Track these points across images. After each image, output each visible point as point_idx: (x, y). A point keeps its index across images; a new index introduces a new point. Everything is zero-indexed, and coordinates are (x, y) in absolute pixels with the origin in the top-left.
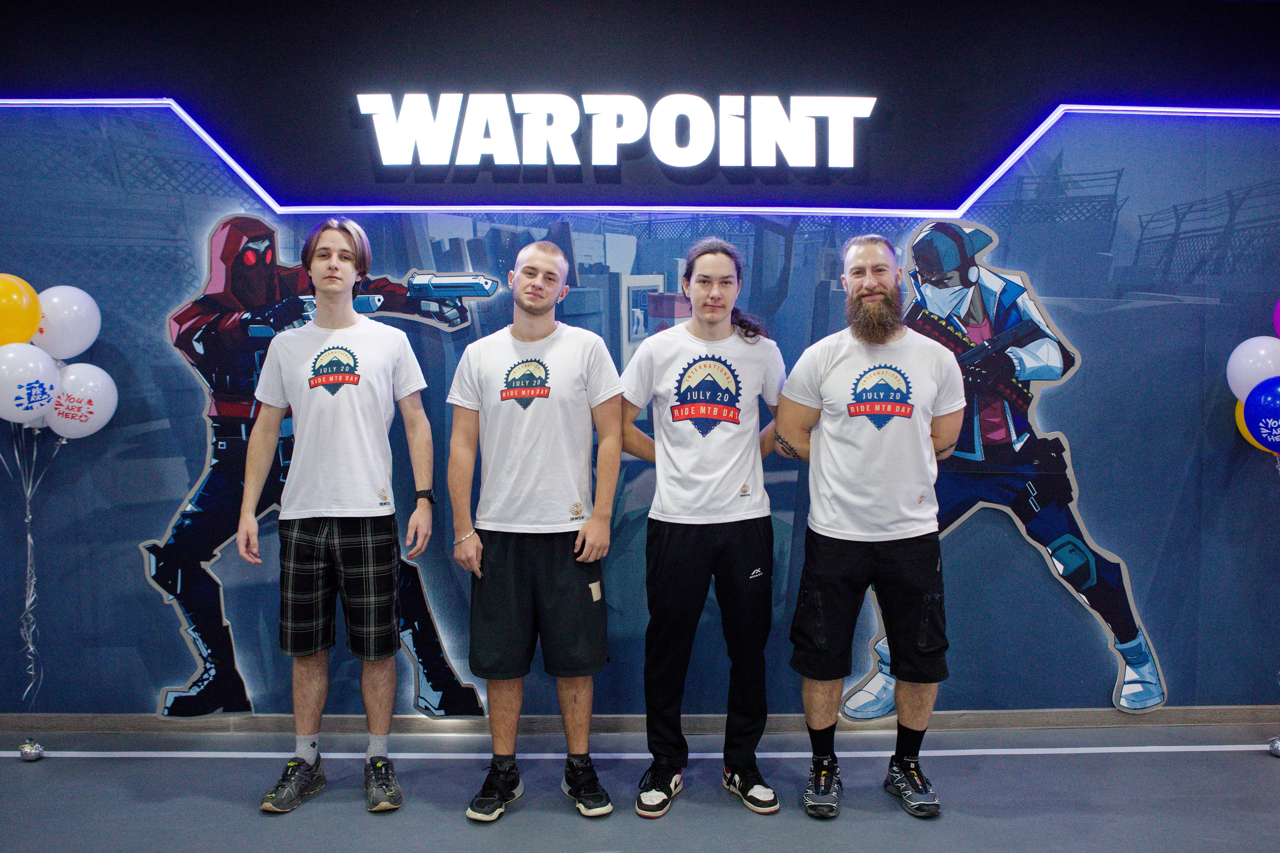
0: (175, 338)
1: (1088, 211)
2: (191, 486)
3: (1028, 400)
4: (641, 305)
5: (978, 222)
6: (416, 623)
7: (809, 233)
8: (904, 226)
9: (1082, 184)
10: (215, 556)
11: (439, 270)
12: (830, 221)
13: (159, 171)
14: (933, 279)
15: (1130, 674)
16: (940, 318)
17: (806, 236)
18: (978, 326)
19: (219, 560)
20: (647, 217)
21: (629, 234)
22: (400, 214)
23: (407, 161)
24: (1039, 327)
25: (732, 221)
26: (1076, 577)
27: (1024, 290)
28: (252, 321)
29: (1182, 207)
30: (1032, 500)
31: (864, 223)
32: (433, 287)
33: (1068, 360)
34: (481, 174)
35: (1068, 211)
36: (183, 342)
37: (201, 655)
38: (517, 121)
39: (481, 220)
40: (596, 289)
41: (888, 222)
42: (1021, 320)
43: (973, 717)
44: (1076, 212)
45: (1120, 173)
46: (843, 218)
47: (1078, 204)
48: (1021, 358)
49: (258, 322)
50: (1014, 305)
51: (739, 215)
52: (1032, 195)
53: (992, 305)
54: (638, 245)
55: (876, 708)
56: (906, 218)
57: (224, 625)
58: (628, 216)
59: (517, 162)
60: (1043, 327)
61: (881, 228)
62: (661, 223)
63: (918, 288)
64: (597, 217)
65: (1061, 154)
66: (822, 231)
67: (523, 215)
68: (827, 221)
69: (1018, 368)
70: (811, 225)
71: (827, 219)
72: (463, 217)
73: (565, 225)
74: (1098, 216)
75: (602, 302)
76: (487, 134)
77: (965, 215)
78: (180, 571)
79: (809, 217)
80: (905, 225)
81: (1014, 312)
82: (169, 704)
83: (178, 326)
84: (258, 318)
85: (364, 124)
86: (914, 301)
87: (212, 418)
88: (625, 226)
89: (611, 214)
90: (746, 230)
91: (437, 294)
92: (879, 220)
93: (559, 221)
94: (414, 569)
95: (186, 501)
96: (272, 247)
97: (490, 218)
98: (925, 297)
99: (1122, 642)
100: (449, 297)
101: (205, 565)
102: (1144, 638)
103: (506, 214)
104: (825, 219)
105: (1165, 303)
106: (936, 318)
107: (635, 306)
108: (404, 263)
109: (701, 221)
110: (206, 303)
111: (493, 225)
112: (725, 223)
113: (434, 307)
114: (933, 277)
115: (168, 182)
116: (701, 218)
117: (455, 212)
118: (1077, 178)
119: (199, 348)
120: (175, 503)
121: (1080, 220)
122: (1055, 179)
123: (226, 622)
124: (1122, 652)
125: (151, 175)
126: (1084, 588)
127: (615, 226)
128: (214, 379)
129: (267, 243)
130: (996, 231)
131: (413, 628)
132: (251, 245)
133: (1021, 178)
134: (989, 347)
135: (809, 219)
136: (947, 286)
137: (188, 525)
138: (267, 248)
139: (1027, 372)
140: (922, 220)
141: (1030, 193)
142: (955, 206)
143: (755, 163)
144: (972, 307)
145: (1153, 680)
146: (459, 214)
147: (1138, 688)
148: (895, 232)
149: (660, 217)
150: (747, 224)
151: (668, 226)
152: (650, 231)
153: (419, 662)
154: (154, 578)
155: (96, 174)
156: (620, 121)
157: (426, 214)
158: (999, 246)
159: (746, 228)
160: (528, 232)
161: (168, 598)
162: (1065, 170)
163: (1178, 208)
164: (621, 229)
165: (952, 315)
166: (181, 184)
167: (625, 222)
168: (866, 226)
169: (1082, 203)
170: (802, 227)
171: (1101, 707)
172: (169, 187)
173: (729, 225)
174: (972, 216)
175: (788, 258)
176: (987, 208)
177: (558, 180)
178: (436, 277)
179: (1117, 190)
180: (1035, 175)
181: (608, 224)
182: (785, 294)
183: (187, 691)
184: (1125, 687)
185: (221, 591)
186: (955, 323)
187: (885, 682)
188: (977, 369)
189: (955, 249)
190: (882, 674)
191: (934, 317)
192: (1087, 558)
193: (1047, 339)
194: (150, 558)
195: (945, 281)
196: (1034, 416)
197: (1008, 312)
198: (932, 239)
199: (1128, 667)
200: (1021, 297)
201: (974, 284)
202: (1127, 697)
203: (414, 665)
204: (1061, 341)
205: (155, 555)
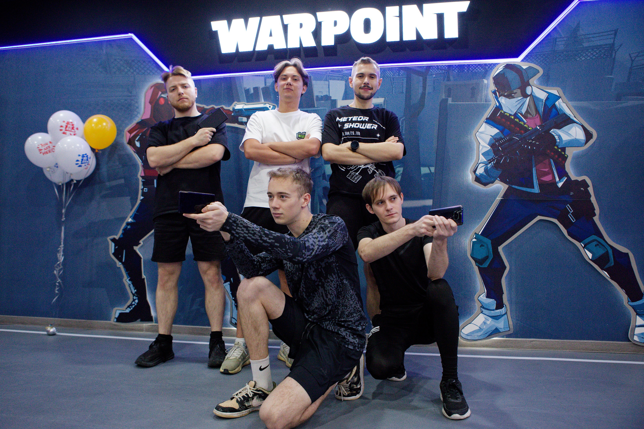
0: (128, 140)
1: (597, 53)
3: (565, 158)
5: (531, 63)
6: (232, 279)
7: (436, 74)
8: (488, 68)
9: (592, 39)
10: (140, 243)
11: (247, 102)
12: (447, 68)
13: (126, 66)
14: (505, 94)
15: (640, 321)
16: (510, 115)
17: (434, 76)
18: (533, 118)
19: (142, 246)
21: (341, 80)
22: (230, 77)
23: (234, 51)
24: (570, 117)
25: (394, 70)
26: (600, 261)
27: (559, 97)
30: (570, 215)
31: (466, 68)
32: (245, 110)
33: (588, 136)
34: (269, 56)
35: (584, 54)
37: (132, 292)
38: (285, 27)
39: (268, 78)
40: (323, 108)
41: (479, 67)
42: (559, 114)
43: (538, 343)
44: (589, 54)
45: (616, 31)
46: (454, 66)
47: (591, 50)
48: (560, 135)
50: (554, 106)
51: (398, 68)
52: (562, 48)
53: (540, 106)
55: (479, 334)
56: (489, 64)
57: (143, 278)
58: (341, 72)
59: (286, 47)
60: (572, 117)
61: (475, 70)
63: (497, 99)
64: (325, 73)
65: (579, 24)
66: (442, 73)
69: (558, 141)
70: (437, 70)
72: (261, 77)
74: (603, 56)
76: (271, 35)
78: (124, 251)
80: (489, 67)
81: (554, 110)
82: (117, 316)
83: (129, 135)
86: (495, 106)
87: (142, 177)
88: (339, 76)
89: (333, 71)
90: (402, 75)
92: (474, 65)
95: (129, 217)
98: (501, 104)
99: (633, 301)
101: (136, 248)
104: (444, 67)
108: (231, 101)
110: (142, 124)
112: (391, 72)
113: (245, 120)
115: (129, 70)
118: (588, 36)
121: (592, 59)
122: (576, 38)
123: (144, 276)
124: (633, 307)
125: (122, 68)
126: (605, 267)
127: (334, 76)
128: (144, 159)
130: (541, 67)
131: (230, 281)
132: (163, 95)
133: (555, 38)
134: (540, 129)
135: (435, 67)
136: (514, 98)
137: (129, 229)
139: (563, 143)
141: (561, 46)
142: (517, 56)
143: (405, 39)
144: (528, 107)
146: (258, 76)
148: (484, 72)
150: (402, 72)
153: (233, 299)
154: (113, 254)
155: (100, 69)
156: (335, 23)
157: (242, 77)
159: (402, 73)
161: (119, 264)
162: (581, 32)
164: (337, 78)
165: (517, 113)
166: (135, 71)
167: (339, 74)
168: (467, 69)
169: (593, 50)
170: (432, 71)
171: (622, 341)
172: (130, 73)
173: (393, 73)
174: (527, 60)
175: (424, 88)
176: (536, 56)
177: (306, 56)
178: (246, 105)
179: (614, 40)
180: (563, 36)
181: (331, 76)
182: (423, 106)
183: (125, 310)
184: (636, 328)
185: (142, 260)
186: (519, 117)
187: (485, 319)
188: (533, 142)
189: (518, 78)
190: (483, 314)
191: (507, 114)
192: (607, 249)
193: (575, 124)
194: (112, 244)
195: (513, 95)
196: (569, 167)
197: (550, 110)
198: (504, 73)
199: (637, 316)
200: (558, 101)
201: (530, 95)
202: (638, 335)
203: (230, 301)
204: (583, 125)
205: (114, 243)
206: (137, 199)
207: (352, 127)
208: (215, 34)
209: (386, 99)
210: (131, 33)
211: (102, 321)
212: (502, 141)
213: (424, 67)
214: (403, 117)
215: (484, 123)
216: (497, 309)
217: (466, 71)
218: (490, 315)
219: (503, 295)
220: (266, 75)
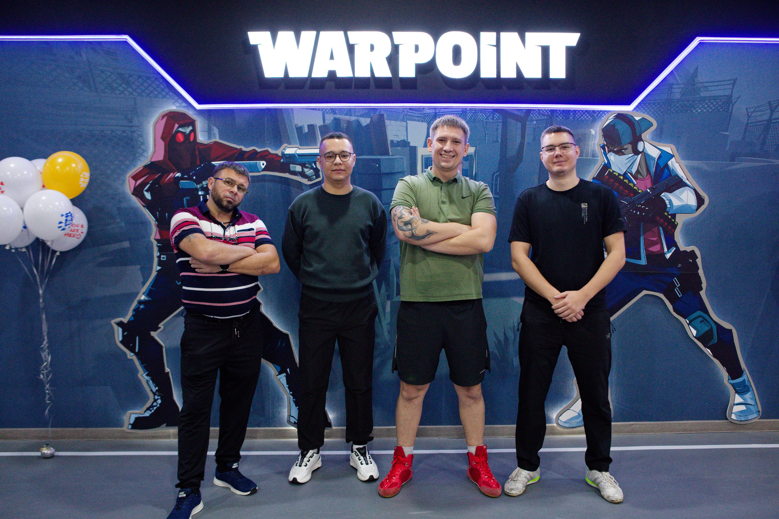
0: (132, 188)
1: (714, 106)
2: (144, 283)
3: (675, 226)
5: (644, 113)
6: (288, 370)
8: (597, 116)
9: (710, 88)
10: (160, 328)
11: (301, 145)
12: (549, 113)
13: (120, 82)
14: (615, 150)
15: (738, 399)
16: (619, 175)
17: (535, 122)
18: (643, 179)
19: (162, 331)
20: (433, 111)
21: (422, 121)
22: (276, 109)
23: (281, 75)
24: (682, 180)
25: (487, 113)
26: (704, 338)
27: (672, 156)
28: (182, 178)
29: (775, 102)
30: (677, 289)
31: (571, 114)
32: (298, 156)
33: (700, 201)
34: (327, 83)
35: (701, 106)
36: (138, 192)
37: (152, 391)
38: (351, 48)
39: (327, 113)
40: (400, 157)
41: (586, 113)
42: (671, 175)
43: (638, 426)
44: (706, 106)
45: (735, 81)
46: (558, 111)
47: (707, 101)
48: (671, 200)
49: (185, 179)
50: (667, 166)
51: (490, 109)
52: (678, 96)
53: (652, 166)
55: (578, 421)
56: (598, 111)
57: (166, 371)
58: (421, 110)
59: (351, 76)
60: (685, 179)
61: (582, 117)
63: (606, 155)
64: (402, 111)
66: (544, 119)
67: (355, 109)
68: (548, 113)
69: (669, 206)
70: (538, 115)
71: (548, 111)
72: (316, 111)
73: (382, 116)
74: (720, 109)
75: (405, 166)
76: (332, 57)
77: (635, 109)
78: (137, 338)
79: (537, 110)
80: (597, 115)
81: (666, 171)
82: (132, 421)
83: (134, 182)
84: (186, 176)
85: (253, 51)
86: (603, 164)
87: (157, 240)
88: (420, 116)
89: (411, 109)
90: (496, 119)
91: (301, 160)
92: (580, 112)
93: (377, 113)
94: (287, 335)
95: (141, 293)
96: (194, 131)
97: (334, 111)
98: (610, 161)
99: (733, 379)
100: (308, 162)
101: (153, 334)
102: (747, 376)
103: (344, 108)
104: (546, 111)
105: (762, 164)
106: (617, 174)
108: (279, 140)
109: (468, 113)
110: (152, 167)
111: (335, 116)
112: (483, 114)
113: (298, 168)
114: (616, 148)
115: (126, 89)
116: (468, 111)
117: (311, 108)
118: (707, 84)
119: (148, 196)
120: (135, 295)
121: (709, 111)
122: (693, 85)
123: (167, 370)
124: (733, 385)
125: (115, 85)
126: (710, 344)
127: (414, 116)
128: (158, 215)
129: (191, 128)
131: (286, 372)
132: (180, 129)
133: (671, 85)
134: (651, 193)
135: (536, 112)
136: (624, 154)
137: (142, 309)
138: (191, 131)
139: (674, 208)
140: (608, 112)
141: (677, 94)
142: (629, 103)
143: (503, 75)
144: (639, 166)
145: (752, 402)
146: (313, 109)
147: (743, 408)
148: (591, 120)
149: (442, 110)
150: (497, 115)
153: (290, 394)
154: (121, 342)
155: (80, 84)
156: (417, 49)
157: (292, 109)
158: (657, 128)
159: (497, 117)
160: (358, 120)
161: (130, 355)
162: (699, 79)
163: (772, 103)
164: (417, 118)
165: (627, 172)
166: (135, 90)
167: (420, 114)
168: (572, 116)
169: (710, 100)
170: (532, 117)
171: (719, 419)
172: (126, 92)
173: (486, 116)
174: (640, 109)
175: (523, 137)
176: (649, 104)
177: (377, 87)
178: (299, 149)
179: (732, 92)
180: (680, 83)
181: (409, 115)
182: (521, 160)
183: (143, 413)
184: (734, 406)
185: (164, 350)
186: (628, 177)
188: (643, 207)
189: (629, 131)
191: (615, 174)
192: (711, 326)
193: (687, 187)
194: (118, 329)
195: (623, 151)
196: (678, 237)
197: (662, 170)
198: (615, 124)
199: (736, 394)
200: (671, 160)
201: (641, 152)
202: (735, 414)
203: (287, 396)
204: (696, 188)
205: (121, 327)
206: (151, 268)
209: (478, 148)
210: (125, 34)
211: (110, 428)
213: (523, 110)
214: (497, 172)
217: (571, 118)
220: (325, 109)
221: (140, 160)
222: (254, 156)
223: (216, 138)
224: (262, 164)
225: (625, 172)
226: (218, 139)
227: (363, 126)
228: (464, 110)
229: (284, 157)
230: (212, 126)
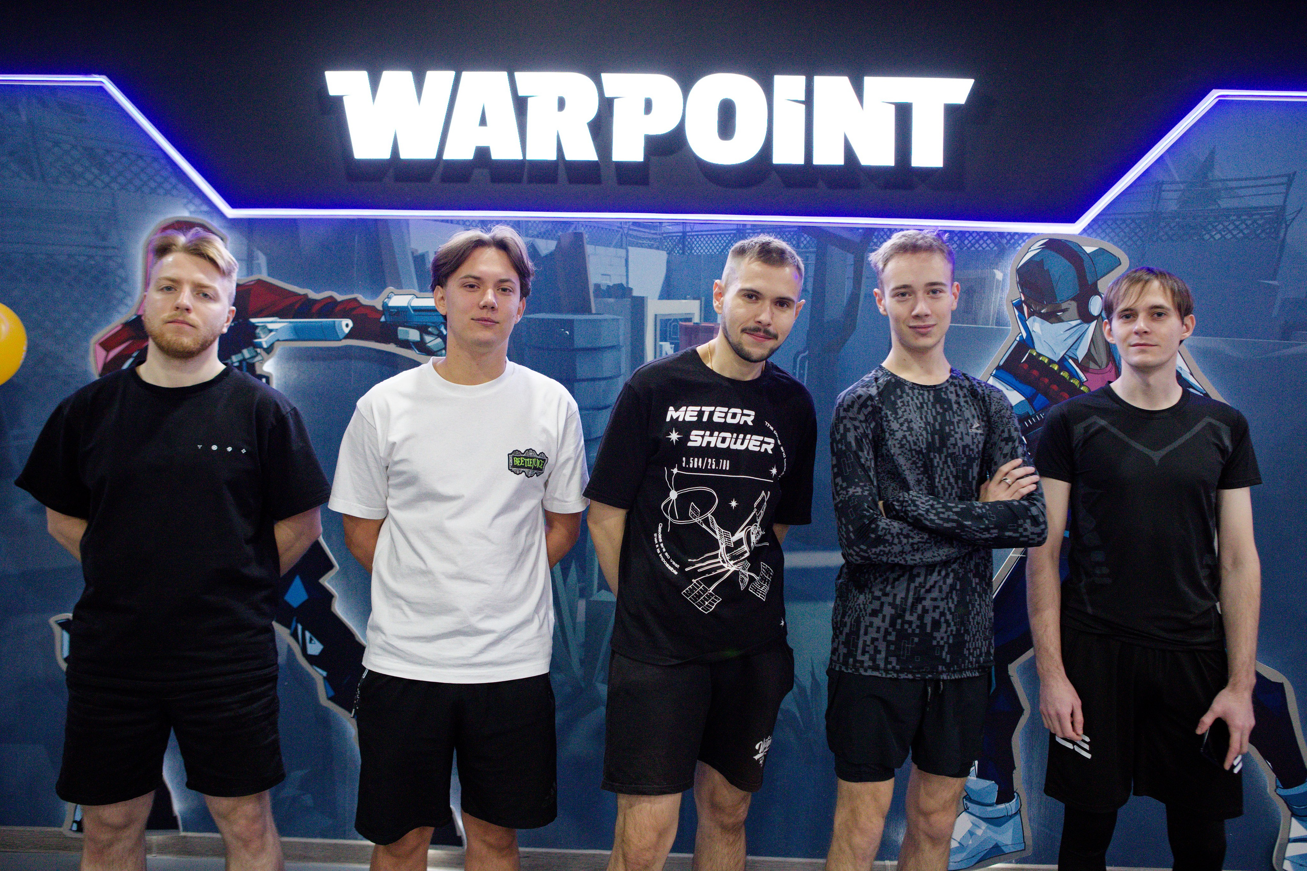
0: (100, 365)
1: (1248, 227)
4: (671, 339)
5: (1102, 239)
8: (1007, 244)
9: (1240, 192)
11: (421, 290)
13: (87, 164)
14: (1042, 311)
16: (1051, 361)
18: (1101, 372)
20: (680, 228)
21: (658, 248)
22: (376, 220)
23: (386, 155)
25: (787, 234)
32: (414, 311)
34: (476, 172)
35: (1221, 226)
38: (521, 105)
40: (612, 317)
41: (986, 238)
44: (1231, 227)
45: (1291, 178)
47: (1234, 218)
51: (794, 227)
52: (1173, 206)
54: (668, 262)
56: (1009, 233)
58: (657, 226)
59: (520, 157)
60: (1186, 374)
61: (977, 245)
62: (698, 236)
63: (1024, 322)
64: (619, 227)
65: (1213, 153)
72: (453, 225)
73: (578, 236)
74: (1261, 233)
75: (622, 333)
76: (483, 122)
77: (1085, 230)
79: (885, 230)
80: (1008, 242)
82: (79, 815)
83: (104, 353)
85: (334, 107)
86: (1018, 339)
88: (653, 239)
89: (637, 224)
90: (804, 246)
91: (418, 319)
92: (974, 235)
93: (571, 230)
98: (1033, 334)
99: (1286, 786)
100: (433, 323)
106: (1046, 361)
107: (664, 339)
108: (378, 281)
113: (414, 335)
114: (1044, 308)
115: (96, 177)
116: (748, 229)
117: (444, 218)
118: (1233, 184)
121: (1237, 238)
122: (1204, 185)
124: (1286, 799)
125: (78, 169)
127: (640, 238)
133: (1159, 185)
135: (885, 233)
136: (1060, 320)
140: (1030, 235)
141: (1171, 202)
142: (1072, 218)
143: (818, 160)
144: (1091, 346)
146: (447, 221)
148: (996, 251)
149: (697, 228)
150: (806, 239)
151: (707, 239)
152: (684, 246)
154: (66, 660)
155: (14, 167)
156: (648, 106)
157: (407, 221)
159: (805, 242)
162: (1217, 173)
164: (649, 242)
165: (1067, 357)
166: (114, 180)
167: (653, 234)
168: (958, 242)
169: (1239, 217)
170: (877, 242)
172: (99, 184)
174: (1095, 231)
175: (857, 282)
176: (1115, 221)
177: (571, 180)
178: (417, 297)
179: (1286, 197)
180: (1178, 180)
181: (631, 235)
182: (853, 327)
184: (1290, 845)
186: (1069, 367)
187: (971, 825)
189: (1072, 273)
190: (967, 814)
191: (1043, 360)
194: (62, 636)
195: (1059, 314)
198: (1042, 260)
199: (1293, 820)
201: (1096, 318)
202: (1293, 860)
204: (1209, 393)
205: (68, 631)
207: (712, 445)
208: (337, 103)
210: (100, 73)
211: (37, 829)
212: (1028, 423)
213: (858, 229)
214: (804, 351)
215: (991, 377)
216: (999, 801)
218: (984, 816)
219: (1014, 772)
220: (468, 221)
221: (119, 312)
222: (330, 309)
223: (260, 273)
224: (346, 325)
225: (1063, 356)
226: (264, 276)
227: (543, 255)
228: (741, 227)
229: (386, 313)
230: (255, 249)
